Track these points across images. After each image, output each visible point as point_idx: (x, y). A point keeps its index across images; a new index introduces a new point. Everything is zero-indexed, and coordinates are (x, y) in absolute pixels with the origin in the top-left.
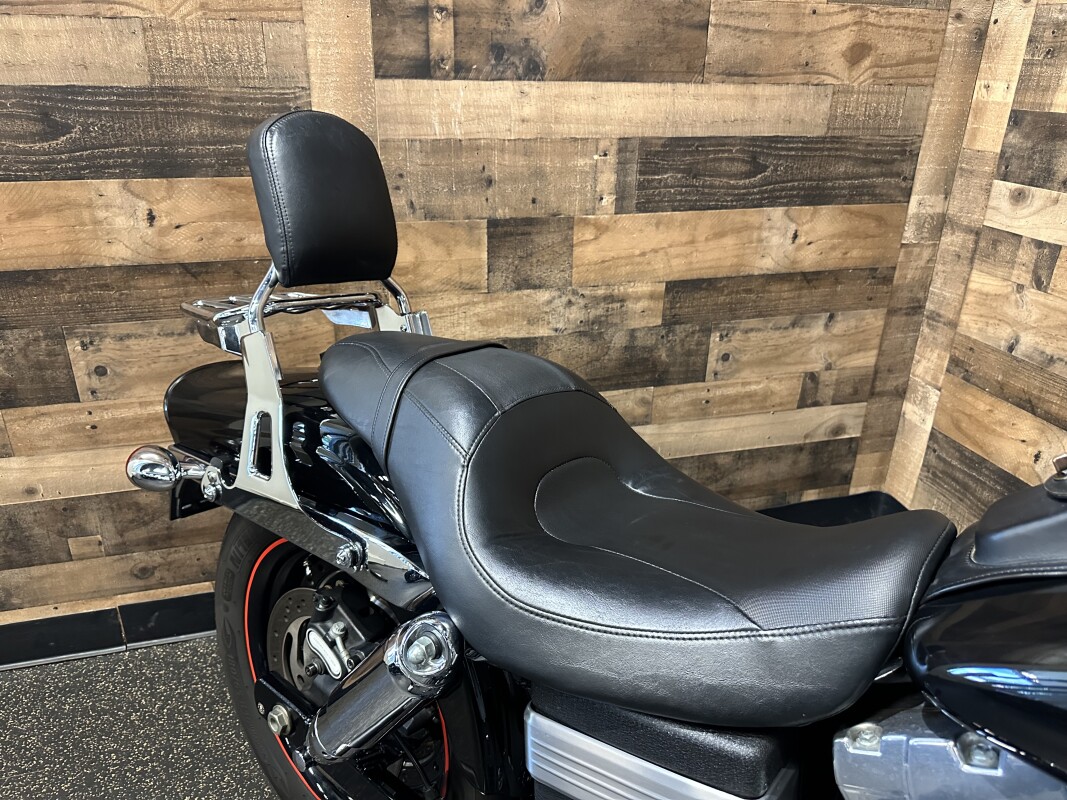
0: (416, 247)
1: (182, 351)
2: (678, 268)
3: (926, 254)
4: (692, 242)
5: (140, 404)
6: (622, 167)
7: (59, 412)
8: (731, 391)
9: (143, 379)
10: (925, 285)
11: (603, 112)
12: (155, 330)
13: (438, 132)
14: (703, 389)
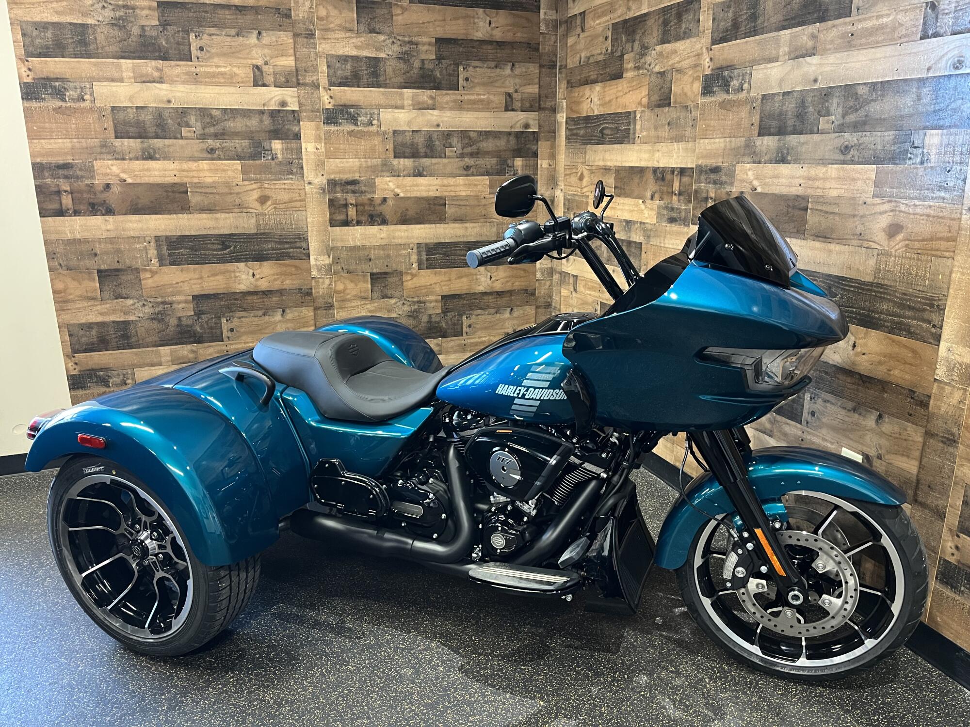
0: (344, 283)
1: (260, 322)
2: (446, 291)
3: (548, 283)
4: (450, 280)
5: (245, 343)
6: (419, 253)
7: (216, 345)
8: (474, 340)
9: (245, 333)
10: (551, 297)
11: (410, 235)
12: (252, 315)
13: (352, 244)
14: (462, 339)
